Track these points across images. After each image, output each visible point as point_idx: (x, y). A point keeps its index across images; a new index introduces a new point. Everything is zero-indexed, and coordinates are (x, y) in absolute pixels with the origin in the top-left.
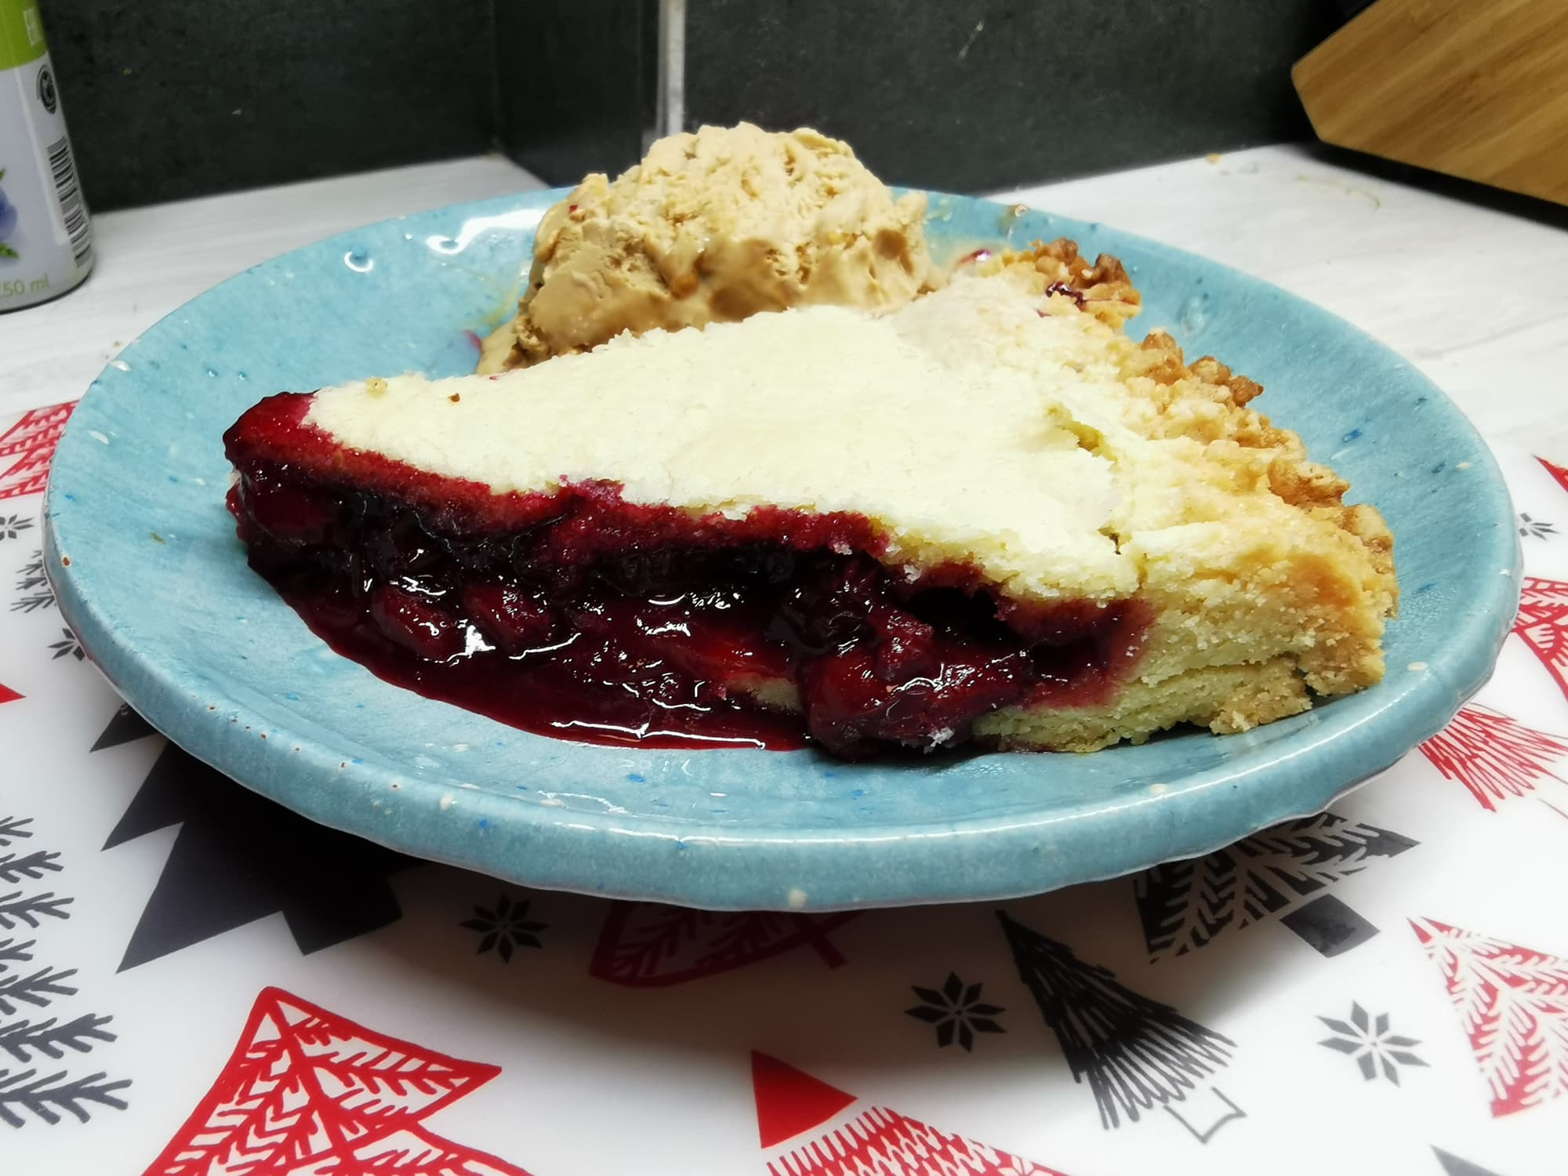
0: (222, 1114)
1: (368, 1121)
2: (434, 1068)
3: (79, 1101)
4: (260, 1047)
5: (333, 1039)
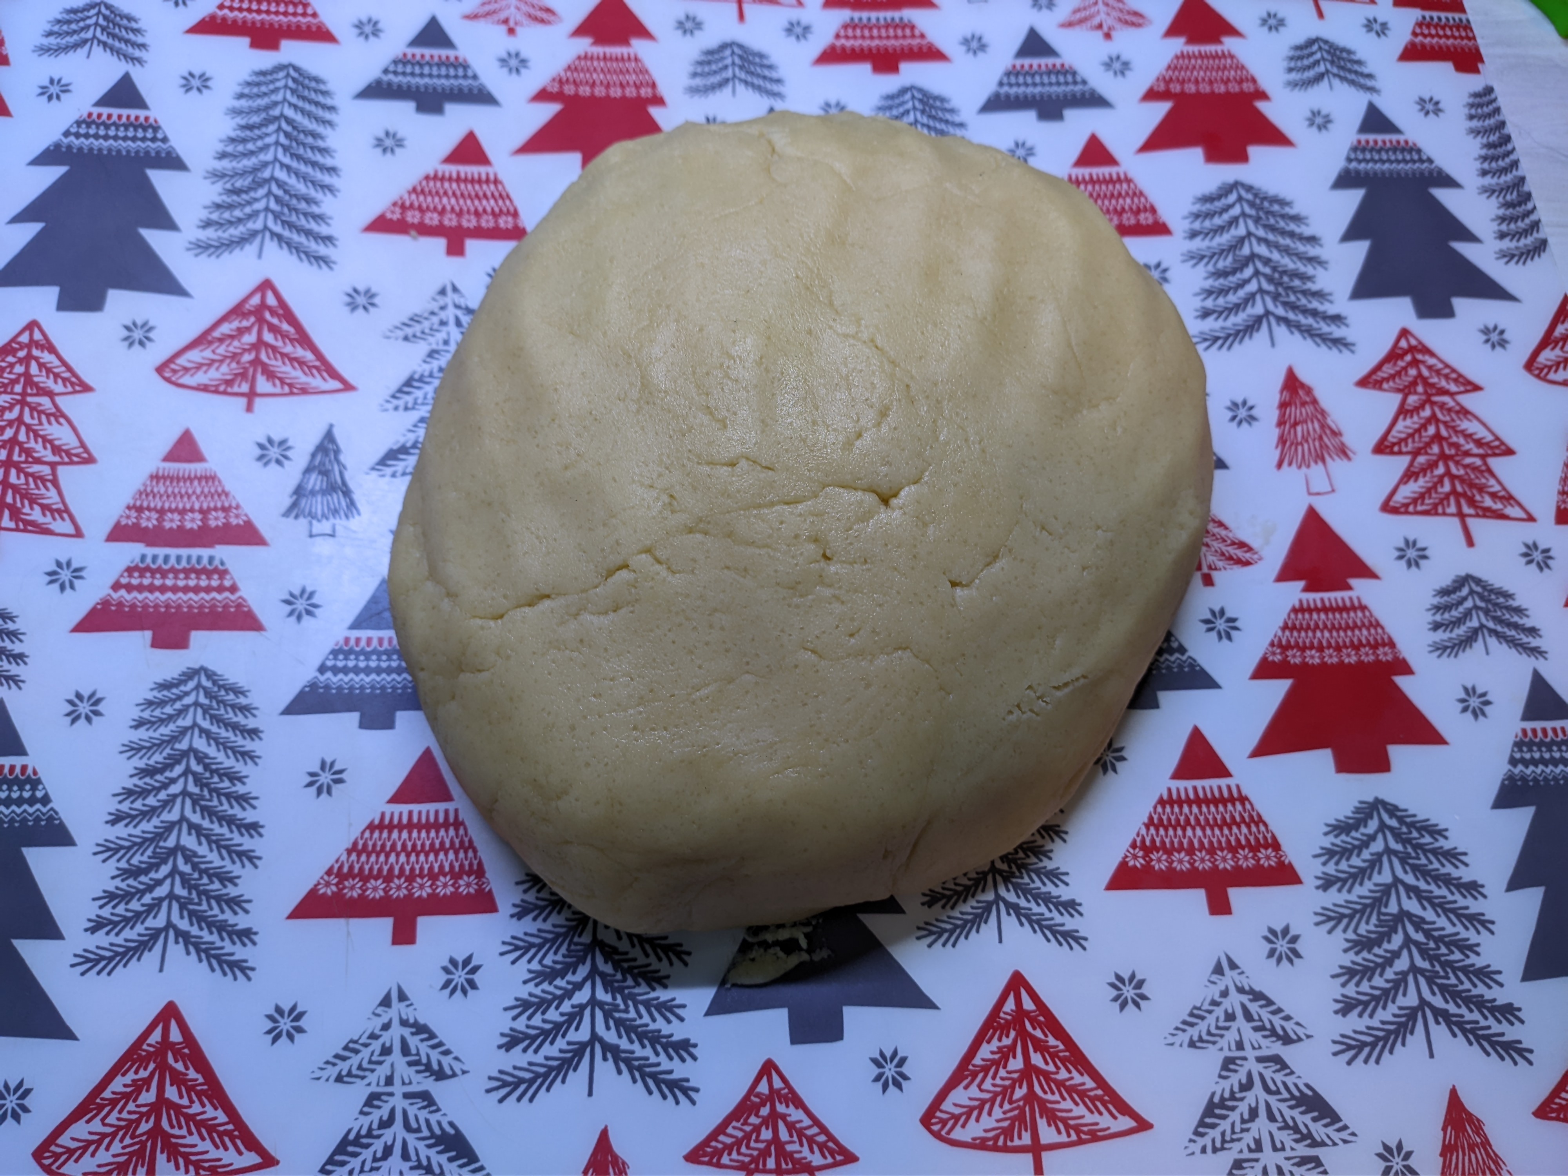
1: (39, 389)
2: (73, 379)
4: (18, 343)
5: (46, 352)
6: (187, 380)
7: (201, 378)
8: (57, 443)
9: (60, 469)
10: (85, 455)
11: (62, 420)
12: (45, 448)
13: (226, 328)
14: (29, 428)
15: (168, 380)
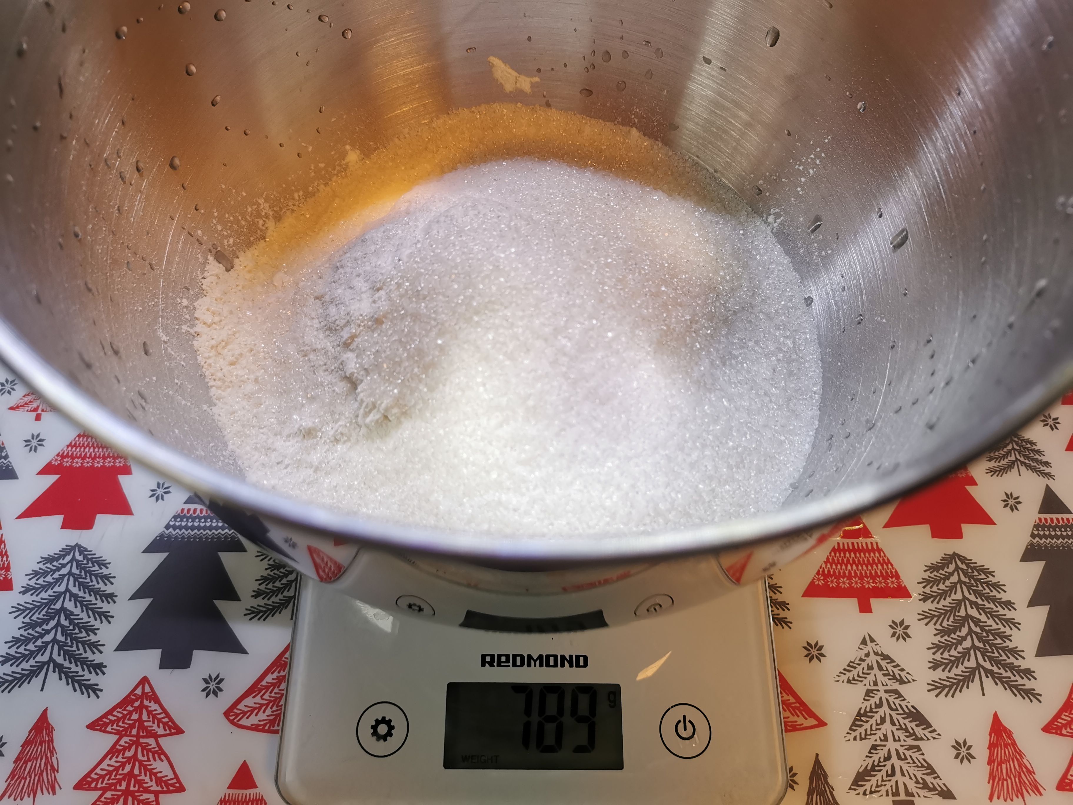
0: (118, 712)
1: (148, 732)
2: (170, 723)
3: (90, 690)
4: (135, 695)
5: (152, 702)
6: (244, 722)
7: (253, 720)
8: (159, 775)
9: (161, 796)
10: (177, 785)
11: (162, 757)
12: (151, 780)
13: (269, 678)
14: (141, 762)
15: (232, 722)
